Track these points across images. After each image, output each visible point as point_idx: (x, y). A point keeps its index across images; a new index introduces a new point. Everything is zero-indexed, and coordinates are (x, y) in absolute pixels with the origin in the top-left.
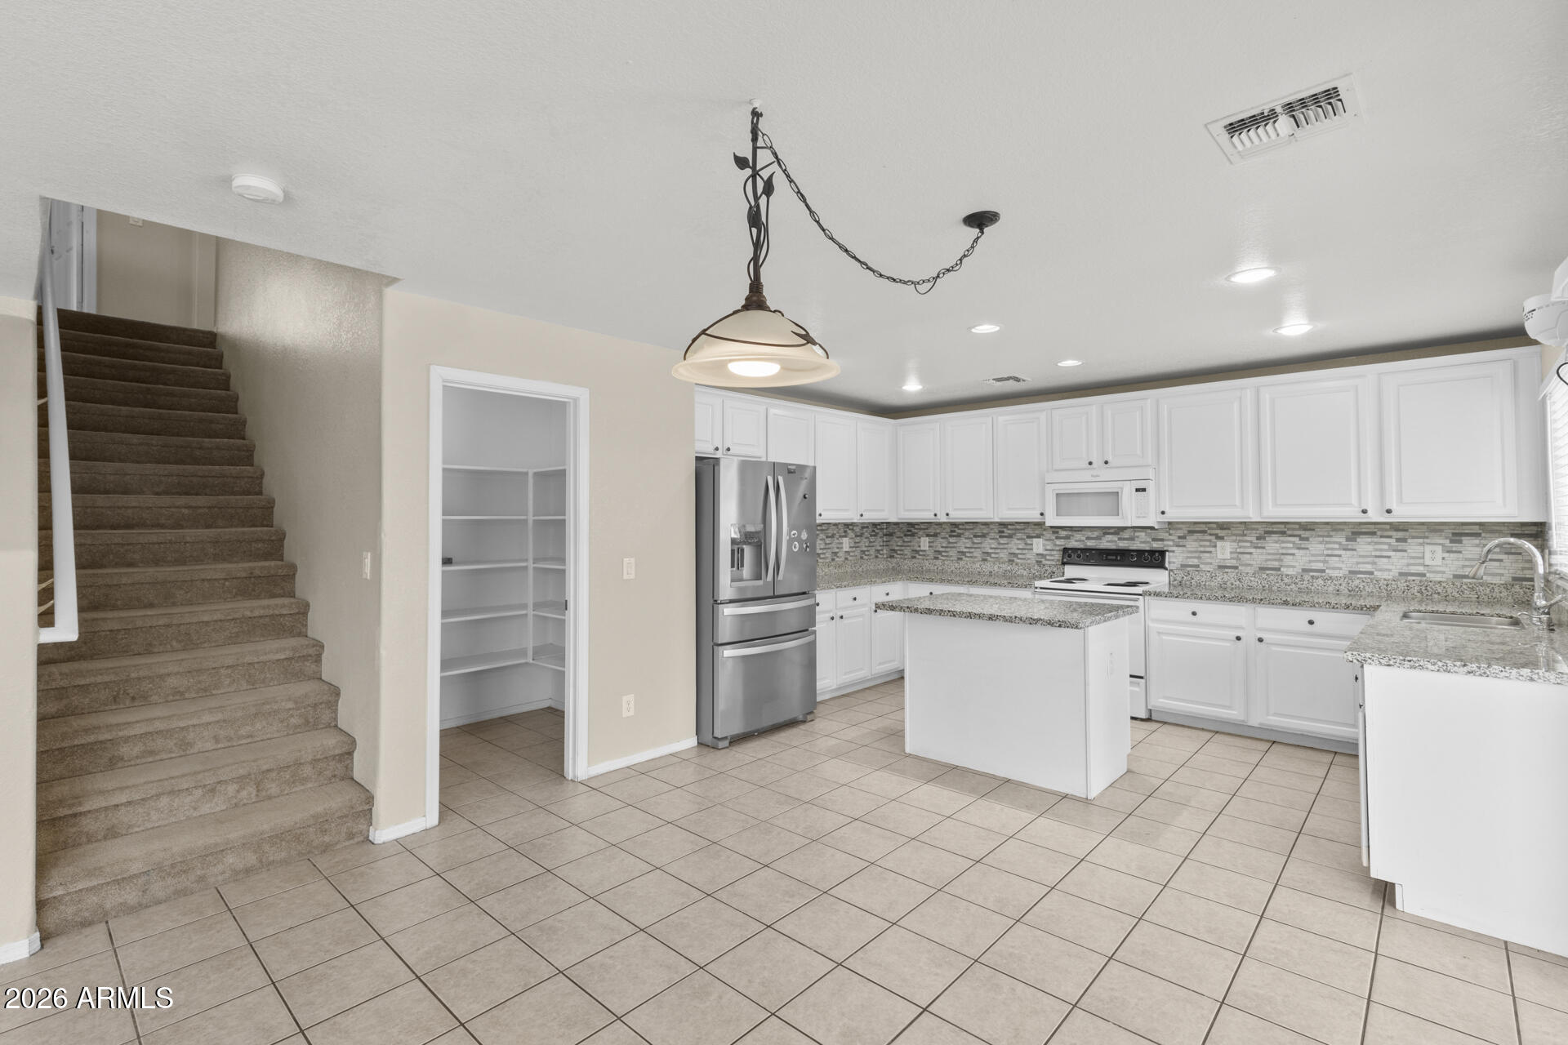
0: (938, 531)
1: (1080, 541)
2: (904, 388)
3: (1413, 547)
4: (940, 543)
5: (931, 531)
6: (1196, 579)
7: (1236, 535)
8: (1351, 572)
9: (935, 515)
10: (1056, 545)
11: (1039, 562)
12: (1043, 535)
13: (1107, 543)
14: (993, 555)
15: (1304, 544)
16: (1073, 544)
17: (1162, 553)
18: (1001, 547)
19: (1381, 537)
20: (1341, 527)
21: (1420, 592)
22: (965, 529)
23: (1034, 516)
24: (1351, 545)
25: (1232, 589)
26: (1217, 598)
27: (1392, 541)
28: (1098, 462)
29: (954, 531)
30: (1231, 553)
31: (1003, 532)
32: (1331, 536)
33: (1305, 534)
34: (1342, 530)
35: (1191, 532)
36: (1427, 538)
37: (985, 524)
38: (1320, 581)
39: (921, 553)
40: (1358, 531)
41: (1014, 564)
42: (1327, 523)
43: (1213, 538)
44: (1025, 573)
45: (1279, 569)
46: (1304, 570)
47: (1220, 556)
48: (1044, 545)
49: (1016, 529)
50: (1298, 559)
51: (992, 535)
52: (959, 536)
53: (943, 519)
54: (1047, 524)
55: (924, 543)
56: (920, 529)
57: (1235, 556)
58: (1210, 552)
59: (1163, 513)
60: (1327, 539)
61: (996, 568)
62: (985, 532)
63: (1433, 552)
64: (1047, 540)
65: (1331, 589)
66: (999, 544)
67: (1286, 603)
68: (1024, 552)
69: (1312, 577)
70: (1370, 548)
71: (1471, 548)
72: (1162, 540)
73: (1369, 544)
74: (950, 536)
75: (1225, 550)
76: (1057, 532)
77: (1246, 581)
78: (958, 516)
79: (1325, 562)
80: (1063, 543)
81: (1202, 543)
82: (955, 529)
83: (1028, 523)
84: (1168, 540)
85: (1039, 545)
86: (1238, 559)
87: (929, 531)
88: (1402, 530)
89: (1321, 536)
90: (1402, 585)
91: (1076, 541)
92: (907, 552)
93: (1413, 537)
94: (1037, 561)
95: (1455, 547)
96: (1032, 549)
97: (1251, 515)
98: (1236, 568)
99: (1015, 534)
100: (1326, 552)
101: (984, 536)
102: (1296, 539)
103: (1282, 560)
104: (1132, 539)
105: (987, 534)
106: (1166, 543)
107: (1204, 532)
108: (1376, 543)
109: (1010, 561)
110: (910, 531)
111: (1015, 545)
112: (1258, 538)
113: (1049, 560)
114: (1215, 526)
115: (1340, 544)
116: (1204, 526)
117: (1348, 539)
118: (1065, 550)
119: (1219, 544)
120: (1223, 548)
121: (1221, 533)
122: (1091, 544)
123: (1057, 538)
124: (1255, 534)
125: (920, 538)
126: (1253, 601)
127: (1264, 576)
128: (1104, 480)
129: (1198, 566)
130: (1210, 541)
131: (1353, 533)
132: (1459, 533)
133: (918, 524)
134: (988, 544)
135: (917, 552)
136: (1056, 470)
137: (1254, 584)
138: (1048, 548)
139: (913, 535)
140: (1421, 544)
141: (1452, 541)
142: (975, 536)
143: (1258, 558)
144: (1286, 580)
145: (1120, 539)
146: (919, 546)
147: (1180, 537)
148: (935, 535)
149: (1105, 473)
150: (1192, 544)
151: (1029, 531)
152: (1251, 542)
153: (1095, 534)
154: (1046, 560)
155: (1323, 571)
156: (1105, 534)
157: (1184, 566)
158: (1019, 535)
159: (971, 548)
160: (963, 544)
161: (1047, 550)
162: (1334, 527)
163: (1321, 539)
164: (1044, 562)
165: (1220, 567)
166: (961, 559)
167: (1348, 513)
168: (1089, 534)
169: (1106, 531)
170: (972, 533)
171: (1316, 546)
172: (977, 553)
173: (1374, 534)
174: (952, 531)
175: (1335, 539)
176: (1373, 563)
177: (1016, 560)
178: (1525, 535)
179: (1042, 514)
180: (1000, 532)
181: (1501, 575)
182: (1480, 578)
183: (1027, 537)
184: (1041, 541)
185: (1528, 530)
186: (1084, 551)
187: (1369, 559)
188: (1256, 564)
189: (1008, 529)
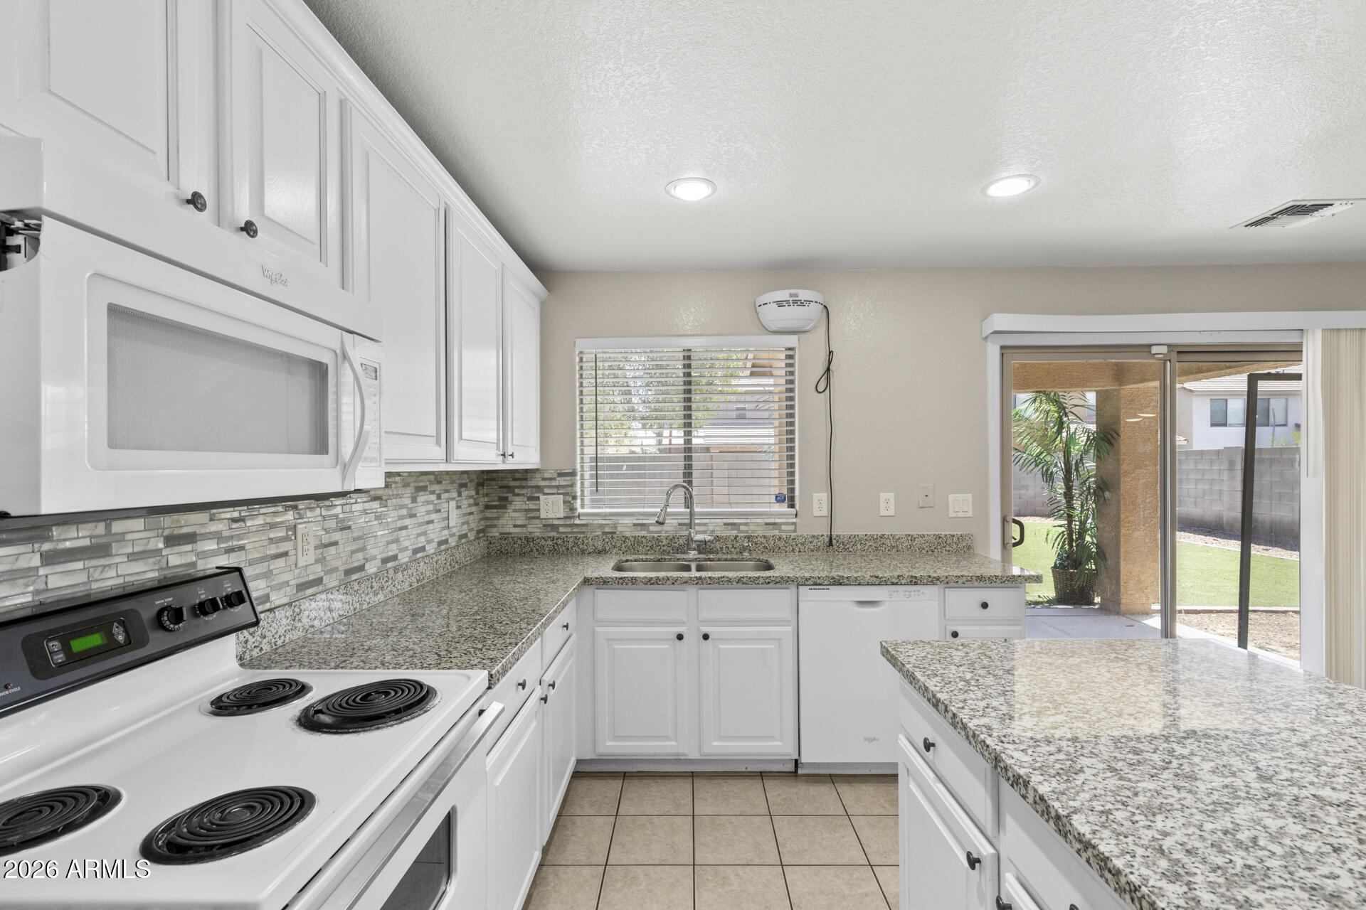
3: (443, 503)
8: (414, 552)
19: (430, 493)
20: (409, 480)
24: (414, 507)
27: (435, 498)
30: (316, 548)
32: (403, 496)
34: (410, 484)
36: (451, 491)
50: (379, 542)
57: (320, 552)
58: (286, 554)
60: (401, 502)
63: (452, 509)
69: (394, 570)
70: (424, 510)
71: (464, 500)
72: (191, 538)
73: (423, 504)
75: (308, 544)
81: (273, 533)
88: (439, 483)
93: (444, 492)
95: (460, 501)
100: (399, 524)
108: (427, 503)
115: (407, 507)
117: (412, 500)
119: (300, 529)
120: (306, 539)
130: (287, 523)
131: (417, 488)
132: (460, 483)
140: (449, 501)
141: (459, 495)
143: (343, 550)
150: (255, 539)
152: (337, 518)
155: (397, 557)
162: (406, 479)
165: (302, 587)
173: (426, 489)
175: (405, 501)
176: (425, 533)
178: (481, 484)
181: (473, 530)
182: (467, 536)
185: (483, 478)
187: (423, 529)
188: (343, 565)
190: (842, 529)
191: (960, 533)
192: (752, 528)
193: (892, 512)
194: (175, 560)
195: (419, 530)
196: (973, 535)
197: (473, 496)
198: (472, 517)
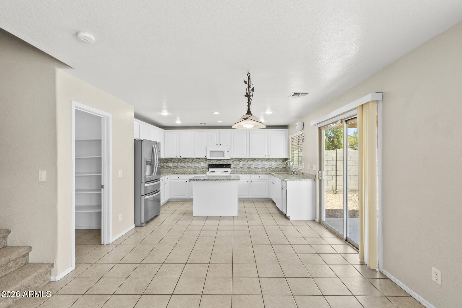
0: (175, 161)
1: (212, 163)
2: (176, 122)
3: (270, 162)
4: (175, 164)
5: (173, 161)
6: (236, 170)
7: (243, 161)
8: (261, 167)
9: (177, 157)
11: (202, 168)
13: (218, 163)
14: (190, 167)
15: (254, 162)
16: (210, 163)
17: (230, 165)
18: (193, 164)
21: (271, 170)
22: (183, 160)
23: (204, 157)
24: (262, 162)
26: (244, 174)
27: (267, 161)
28: (219, 145)
29: (180, 161)
31: (193, 161)
32: (258, 161)
33: (255, 160)
34: (260, 159)
35: (235, 160)
36: (272, 161)
37: (188, 159)
38: (257, 169)
39: (169, 167)
40: (263, 159)
42: (258, 158)
43: (239, 161)
44: (199, 171)
45: (250, 167)
46: (254, 167)
47: (240, 165)
48: (203, 164)
49: (196, 160)
50: (253, 165)
51: (190, 162)
52: (181, 162)
53: (179, 157)
54: (208, 159)
55: (170, 164)
56: (169, 160)
57: (243, 165)
58: (238, 164)
59: (232, 156)
61: (191, 170)
62: (188, 161)
63: (273, 163)
67: (256, 174)
70: (264, 163)
71: (278, 162)
72: (229, 162)
73: (264, 162)
74: (178, 162)
75: (241, 164)
76: (207, 161)
78: (183, 157)
79: (258, 166)
81: (237, 162)
82: (180, 160)
83: (200, 158)
84: (231, 162)
85: (202, 164)
86: (243, 166)
87: (172, 161)
88: (269, 159)
89: (257, 161)
90: (269, 169)
91: (211, 163)
92: (165, 167)
95: (276, 162)
96: (200, 165)
97: (247, 157)
98: (243, 167)
99: (196, 161)
100: (258, 164)
101: (188, 162)
103: (251, 165)
104: (223, 162)
105: (189, 161)
106: (230, 163)
107: (237, 160)
108: (265, 162)
109: (195, 168)
110: (166, 161)
111: (196, 164)
112: (247, 161)
114: (239, 159)
115: (260, 162)
118: (209, 165)
119: (240, 162)
120: (241, 163)
121: (240, 160)
122: (214, 163)
123: (207, 162)
124: (246, 160)
125: (169, 163)
126: (251, 174)
127: (248, 169)
128: (220, 148)
129: (236, 167)
130: (238, 162)
131: (262, 160)
132: (276, 159)
133: (168, 159)
134: (189, 164)
135: (168, 167)
136: (209, 146)
137: (246, 171)
138: (205, 164)
139: (167, 162)
140: (271, 162)
141: (275, 161)
142: (185, 162)
143: (247, 165)
144: (252, 169)
145: (221, 162)
146: (169, 165)
147: (233, 161)
148: (174, 162)
149: (220, 147)
150: (235, 163)
153: (215, 161)
156: (218, 161)
157: (234, 167)
158: (197, 162)
160: (182, 164)
162: (259, 159)
164: (203, 168)
165: (240, 167)
166: (182, 168)
167: (263, 156)
168: (214, 161)
169: (218, 160)
170: (184, 161)
171: (256, 163)
172: (186, 166)
173: (265, 160)
174: (179, 161)
175: (259, 161)
176: (265, 165)
177: (196, 168)
178: (284, 160)
179: (206, 156)
180: (192, 161)
181: (281, 167)
182: (279, 167)
183: (199, 162)
184: (203, 163)
185: (285, 159)
186: (213, 165)
187: (264, 165)
188: (247, 166)
189: (194, 160)
190: (304, 171)
191: (313, 174)
192: (299, 170)
193: (309, 169)
195: (263, 165)
196: (315, 175)
197: (281, 162)
198: (281, 165)
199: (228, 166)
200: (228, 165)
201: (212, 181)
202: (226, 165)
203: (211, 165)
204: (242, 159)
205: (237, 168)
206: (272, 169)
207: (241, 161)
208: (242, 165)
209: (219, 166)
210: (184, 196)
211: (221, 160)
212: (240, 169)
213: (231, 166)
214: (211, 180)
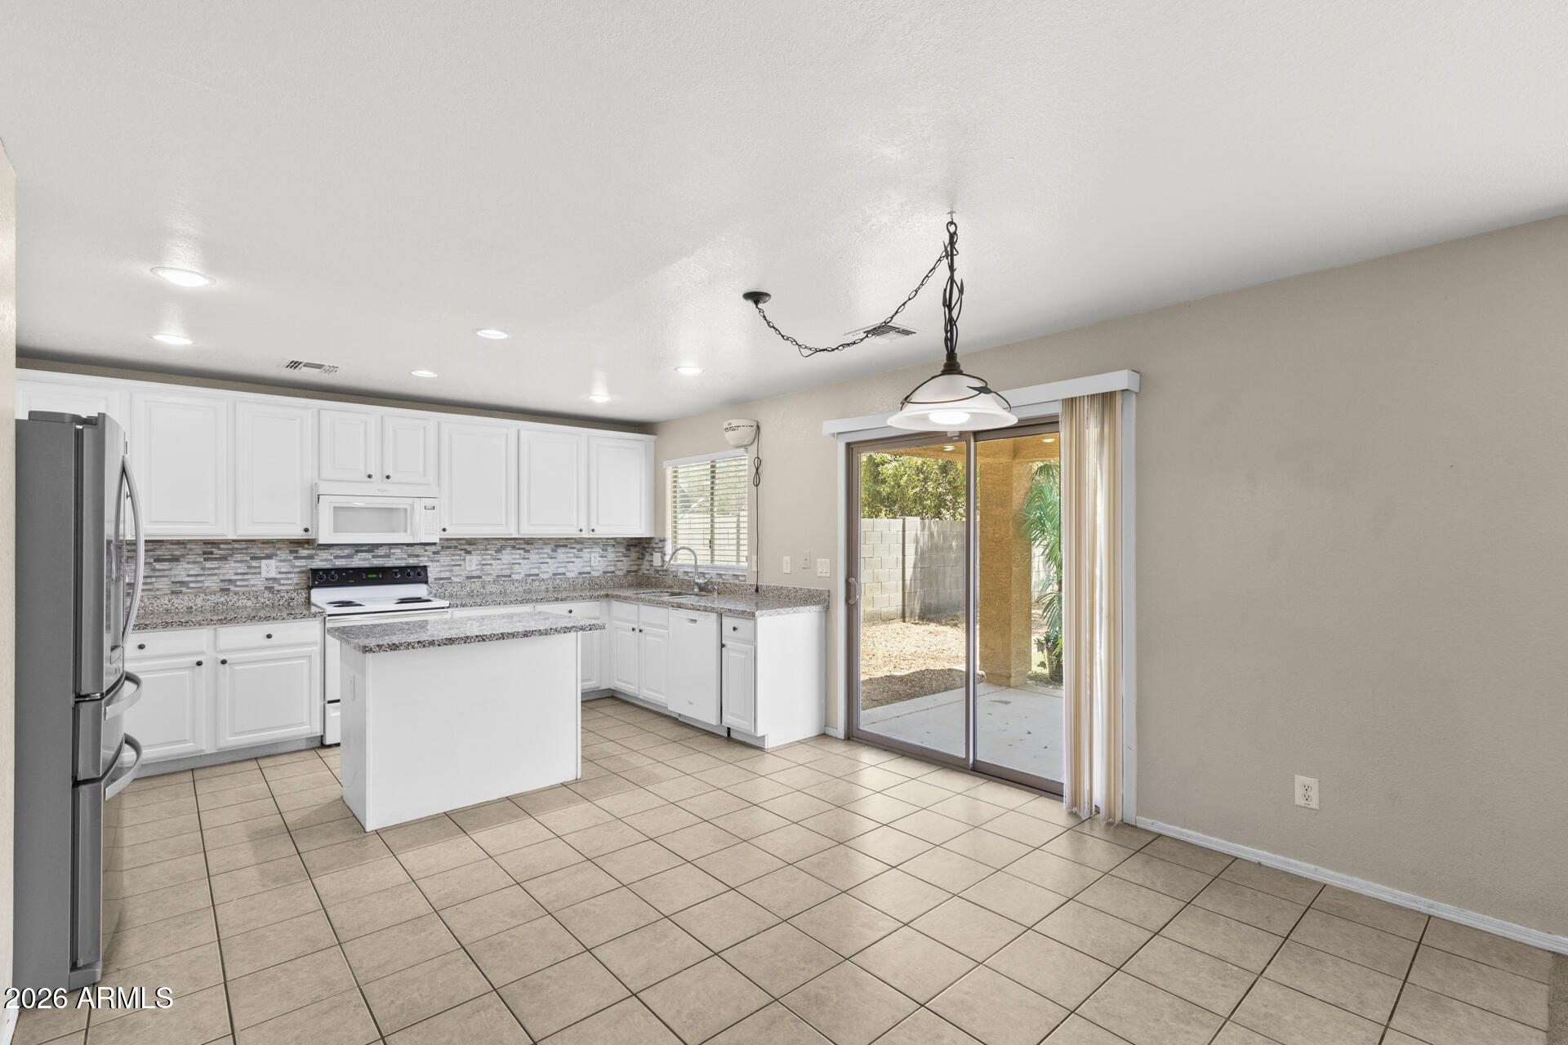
3: (585, 554)
6: (449, 591)
7: (481, 550)
8: (554, 574)
10: (294, 567)
11: (270, 589)
12: (276, 555)
13: (360, 561)
14: (191, 585)
15: (527, 555)
16: (317, 564)
17: (423, 568)
18: (208, 572)
19: (571, 548)
20: (549, 542)
21: (589, 584)
23: (297, 533)
24: (554, 554)
25: (478, 596)
27: (575, 551)
28: (378, 477)
30: (477, 565)
31: (212, 553)
32: (542, 549)
33: (528, 547)
34: (550, 544)
35: (446, 548)
36: (591, 548)
37: (178, 543)
38: (536, 583)
40: (560, 543)
41: (231, 594)
42: (540, 539)
43: (462, 552)
44: (249, 603)
45: (510, 576)
46: (527, 575)
47: (468, 568)
48: (277, 567)
49: (233, 549)
50: (522, 567)
51: (190, 557)
54: (321, 542)
57: (479, 567)
58: (460, 565)
59: (444, 530)
60: (541, 551)
61: (199, 602)
62: (179, 553)
63: (595, 557)
64: (281, 561)
65: (543, 588)
66: (249, 567)
68: (246, 577)
69: (532, 580)
70: (564, 556)
71: (611, 553)
72: (418, 556)
73: (564, 553)
75: (472, 563)
76: (297, 552)
77: (488, 588)
79: (539, 568)
80: (305, 564)
81: (454, 558)
83: (254, 541)
84: (422, 556)
85: (270, 568)
86: (482, 570)
88: (580, 543)
89: (536, 549)
90: (581, 581)
91: (322, 561)
93: (586, 548)
94: (266, 588)
95: (605, 553)
96: (260, 573)
97: (513, 533)
98: (480, 577)
99: (231, 555)
100: (540, 561)
101: (175, 559)
102: (522, 552)
103: (512, 568)
104: (387, 556)
105: (183, 556)
106: (421, 559)
107: (455, 547)
108: (568, 553)
109: (222, 590)
111: (230, 569)
112: (497, 552)
113: (283, 585)
114: (464, 542)
115: (548, 554)
116: (455, 542)
117: (552, 551)
118: (315, 572)
119: (468, 557)
120: (470, 561)
121: (469, 548)
122: (340, 563)
123: (296, 558)
124: (494, 548)
127: (502, 582)
128: (392, 495)
129: (450, 578)
130: (460, 555)
131: (555, 546)
132: (607, 544)
134: (183, 570)
137: (494, 590)
138: (284, 570)
140: (589, 553)
141: (603, 550)
142: (157, 560)
144: (516, 584)
145: (374, 557)
149: (390, 488)
150: (445, 558)
151: (255, 551)
152: (491, 555)
153: (347, 552)
154: (280, 584)
155: (538, 575)
156: (357, 552)
157: (439, 579)
158: (239, 557)
159: (247, 574)
161: (280, 573)
162: (545, 541)
163: (537, 551)
164: (277, 587)
165: (469, 578)
167: (570, 531)
168: (339, 552)
169: (358, 548)
171: (534, 556)
173: (566, 546)
175: (545, 551)
176: (566, 567)
177: (232, 588)
178: (632, 546)
179: (306, 530)
180: (204, 553)
181: (622, 570)
182: (614, 572)
183: (252, 558)
184: (272, 562)
185: (633, 542)
186: (339, 570)
187: (563, 565)
188: (495, 573)
189: (219, 549)
190: (765, 582)
191: (821, 589)
192: (727, 577)
193: (788, 571)
194: (410, 561)
195: (560, 565)
196: (829, 591)
197: (622, 552)
198: (620, 563)
199: (415, 574)
200: (414, 568)
201: (487, 644)
202: (402, 569)
203: (327, 571)
204: (473, 544)
205: (455, 579)
206: (591, 579)
207: (469, 552)
208: (474, 568)
209: (370, 576)
210: (185, 741)
211: (372, 548)
212: (467, 583)
213: (429, 574)
214: (484, 640)
